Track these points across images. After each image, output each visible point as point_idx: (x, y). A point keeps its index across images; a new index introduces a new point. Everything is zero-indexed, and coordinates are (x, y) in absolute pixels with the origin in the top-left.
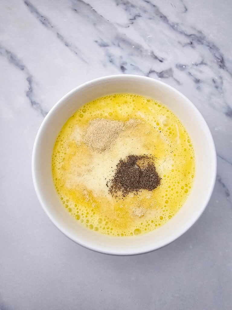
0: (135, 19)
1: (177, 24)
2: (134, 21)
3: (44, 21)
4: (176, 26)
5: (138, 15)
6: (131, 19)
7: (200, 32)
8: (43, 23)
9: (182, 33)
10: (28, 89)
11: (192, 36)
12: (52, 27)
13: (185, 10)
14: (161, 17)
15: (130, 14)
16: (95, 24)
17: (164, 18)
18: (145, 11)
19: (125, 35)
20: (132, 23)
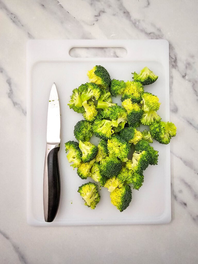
0: (99, 15)
1: (139, 21)
2: (98, 18)
3: (15, 19)
4: (137, 23)
5: (103, 10)
6: (96, 16)
7: (159, 30)
8: (14, 22)
9: (143, 31)
10: (9, 91)
11: (151, 34)
12: (22, 26)
13: (147, 4)
14: (124, 13)
15: (95, 10)
16: (62, 23)
17: (127, 13)
18: (110, 6)
19: (90, 33)
20: (97, 21)
